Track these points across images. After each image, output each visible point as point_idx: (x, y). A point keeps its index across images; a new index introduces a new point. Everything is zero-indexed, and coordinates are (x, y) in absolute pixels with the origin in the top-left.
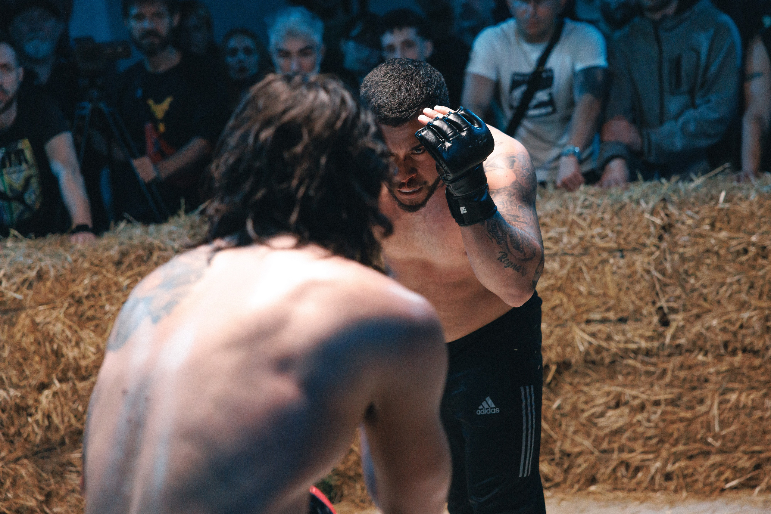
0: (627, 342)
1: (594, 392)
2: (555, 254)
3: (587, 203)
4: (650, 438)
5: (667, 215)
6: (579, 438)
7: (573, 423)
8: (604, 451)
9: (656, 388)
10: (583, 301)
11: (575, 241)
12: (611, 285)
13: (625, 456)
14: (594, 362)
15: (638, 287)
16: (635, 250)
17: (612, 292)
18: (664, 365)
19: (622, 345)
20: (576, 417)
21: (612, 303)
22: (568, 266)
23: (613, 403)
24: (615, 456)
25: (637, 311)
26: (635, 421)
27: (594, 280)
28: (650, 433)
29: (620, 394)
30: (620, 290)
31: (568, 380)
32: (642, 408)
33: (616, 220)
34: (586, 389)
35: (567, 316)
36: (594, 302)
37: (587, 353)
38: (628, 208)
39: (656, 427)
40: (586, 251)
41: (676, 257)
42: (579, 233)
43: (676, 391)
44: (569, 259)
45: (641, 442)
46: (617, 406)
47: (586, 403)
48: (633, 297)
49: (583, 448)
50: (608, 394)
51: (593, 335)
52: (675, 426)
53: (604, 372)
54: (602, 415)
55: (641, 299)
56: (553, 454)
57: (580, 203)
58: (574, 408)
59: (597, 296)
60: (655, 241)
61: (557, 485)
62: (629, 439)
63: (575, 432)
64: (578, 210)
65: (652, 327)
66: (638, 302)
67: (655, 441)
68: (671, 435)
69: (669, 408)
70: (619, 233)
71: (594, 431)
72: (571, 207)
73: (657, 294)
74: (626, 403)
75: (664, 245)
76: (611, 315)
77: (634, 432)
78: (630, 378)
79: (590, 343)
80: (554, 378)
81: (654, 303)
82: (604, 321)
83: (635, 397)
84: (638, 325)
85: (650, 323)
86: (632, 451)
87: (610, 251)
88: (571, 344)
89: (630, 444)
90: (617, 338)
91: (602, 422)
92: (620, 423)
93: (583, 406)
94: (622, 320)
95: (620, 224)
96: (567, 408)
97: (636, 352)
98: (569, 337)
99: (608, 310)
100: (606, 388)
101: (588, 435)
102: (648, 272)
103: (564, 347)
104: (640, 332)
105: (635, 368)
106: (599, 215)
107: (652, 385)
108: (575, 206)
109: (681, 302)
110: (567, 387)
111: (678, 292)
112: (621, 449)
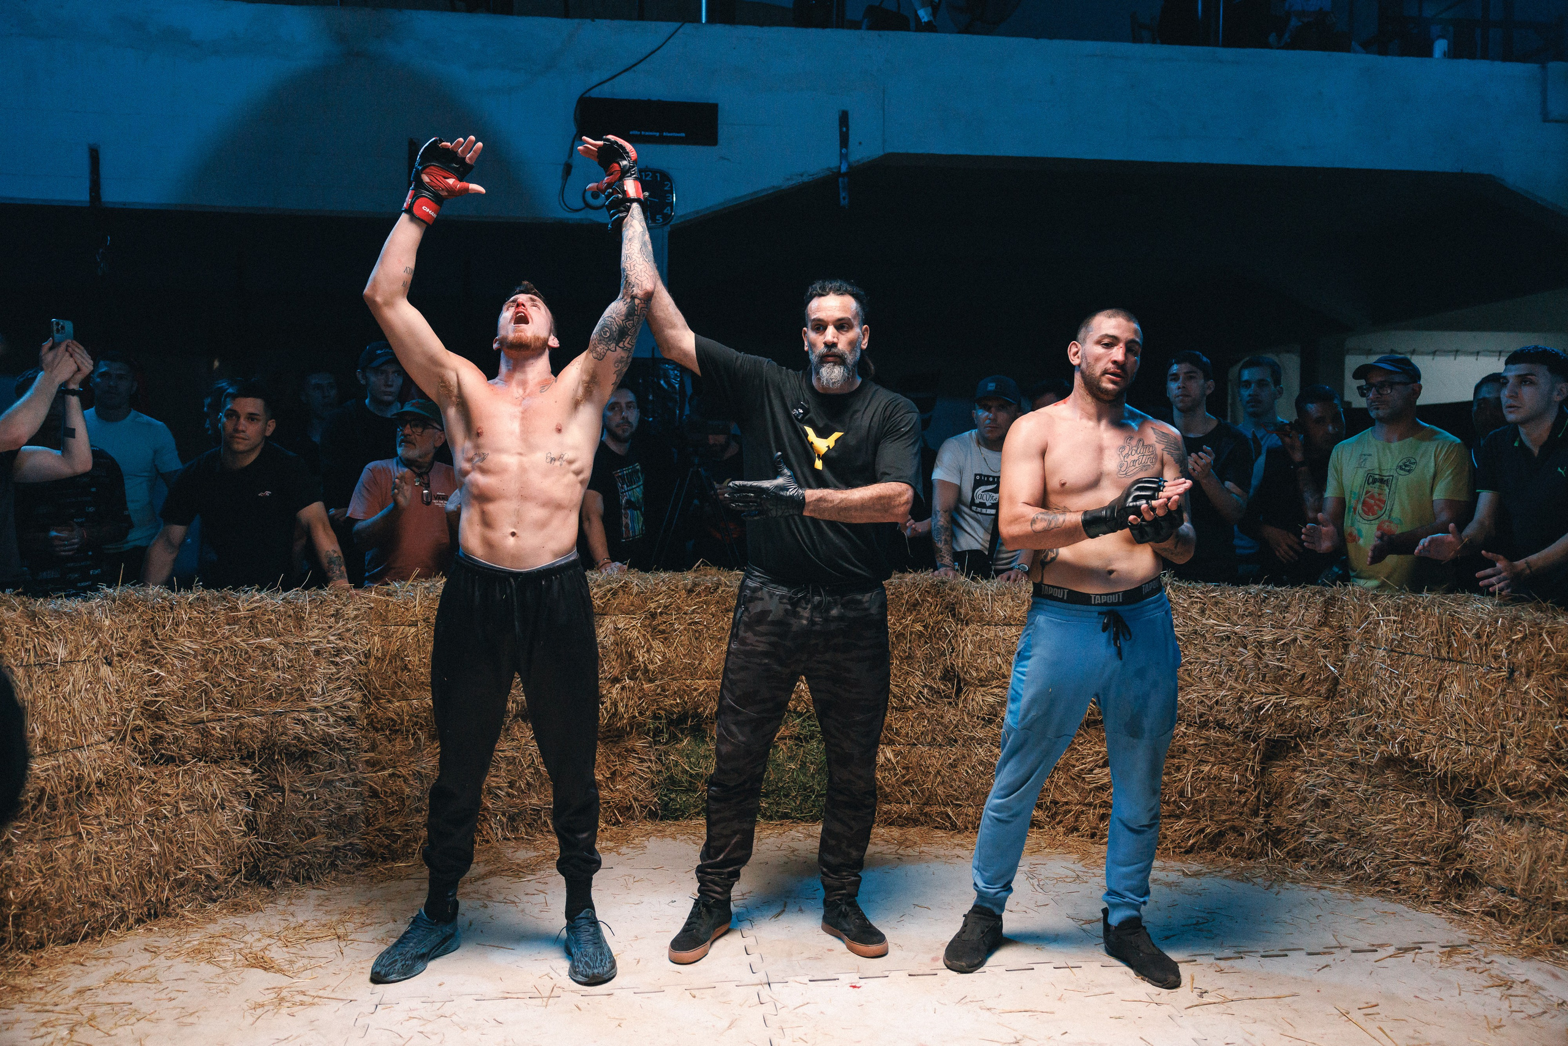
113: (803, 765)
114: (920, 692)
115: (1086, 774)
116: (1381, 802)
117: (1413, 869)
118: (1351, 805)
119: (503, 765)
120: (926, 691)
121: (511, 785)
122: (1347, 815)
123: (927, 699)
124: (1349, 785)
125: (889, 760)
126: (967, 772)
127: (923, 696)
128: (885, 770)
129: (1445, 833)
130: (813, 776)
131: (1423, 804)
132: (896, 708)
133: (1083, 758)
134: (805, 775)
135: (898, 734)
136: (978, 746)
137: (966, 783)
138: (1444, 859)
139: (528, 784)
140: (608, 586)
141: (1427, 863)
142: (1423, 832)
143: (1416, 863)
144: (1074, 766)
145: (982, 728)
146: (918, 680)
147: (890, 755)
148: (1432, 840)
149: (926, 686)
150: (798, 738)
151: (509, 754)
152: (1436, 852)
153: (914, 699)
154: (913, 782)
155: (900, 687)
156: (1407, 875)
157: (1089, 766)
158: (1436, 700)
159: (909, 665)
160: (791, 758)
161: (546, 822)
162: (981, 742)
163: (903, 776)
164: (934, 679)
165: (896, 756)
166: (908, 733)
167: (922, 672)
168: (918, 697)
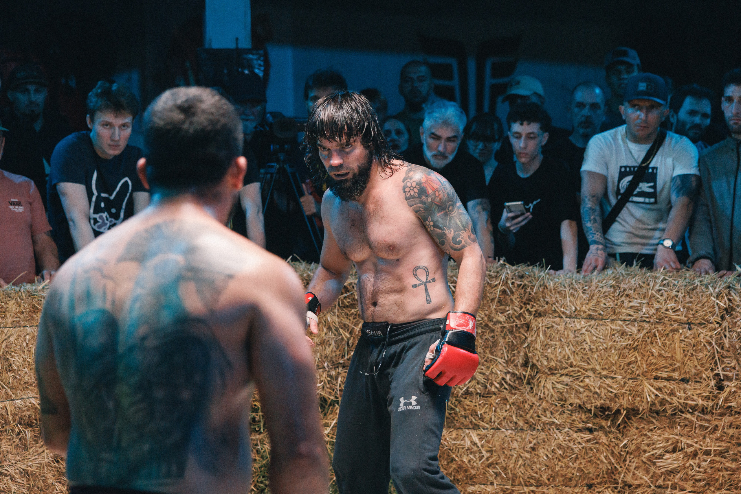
0: (686, 399)
1: (655, 437)
2: (635, 320)
3: (665, 282)
4: (699, 480)
5: (730, 300)
6: (640, 473)
7: (636, 460)
8: (659, 487)
9: (708, 440)
10: (654, 361)
11: (652, 311)
12: (678, 351)
14: (657, 413)
15: (701, 355)
16: (701, 324)
17: (679, 356)
18: (716, 423)
19: (682, 401)
20: (639, 456)
21: (678, 365)
22: (645, 331)
23: (670, 448)
25: (698, 374)
26: (687, 465)
27: (664, 345)
28: (700, 476)
29: (677, 442)
30: (686, 355)
31: (635, 425)
32: (695, 455)
33: (688, 299)
34: (649, 434)
35: (639, 372)
36: (663, 362)
37: (653, 404)
38: (699, 290)
39: (705, 472)
40: (660, 321)
41: (734, 335)
42: (657, 306)
43: (724, 444)
44: (646, 325)
45: (691, 483)
46: (674, 451)
47: (648, 445)
48: (696, 363)
49: (642, 481)
50: (667, 440)
51: (659, 389)
52: (721, 473)
53: (666, 422)
54: (660, 457)
55: (702, 365)
56: (617, 483)
57: (659, 281)
58: (638, 448)
59: (666, 358)
60: (719, 319)
62: (681, 479)
63: (637, 468)
64: (657, 287)
65: (709, 389)
66: (699, 367)
67: (703, 483)
68: (717, 480)
69: (717, 459)
70: (689, 308)
71: (653, 469)
72: (652, 284)
73: (716, 363)
74: (682, 450)
75: (725, 324)
76: (676, 375)
77: (686, 473)
78: (687, 429)
79: (656, 395)
80: (624, 422)
81: (712, 370)
82: (669, 379)
83: (689, 446)
84: (698, 386)
85: (708, 385)
87: (681, 323)
88: (640, 395)
89: (682, 483)
90: (678, 394)
91: (660, 462)
92: (675, 465)
93: (646, 448)
94: (684, 380)
95: (691, 302)
96: (633, 447)
97: (694, 408)
98: (639, 389)
99: (674, 370)
100: (666, 435)
101: (648, 471)
102: (710, 344)
103: (634, 397)
104: (699, 392)
105: (691, 422)
106: (674, 293)
107: (704, 438)
108: (656, 283)
109: (735, 372)
110: (634, 430)
111: (734, 363)
114: (503, 379)
115: (656, 458)
120: (508, 377)
123: (509, 385)
125: (475, 444)
126: (547, 456)
127: (506, 382)
128: (471, 453)
132: (480, 395)
133: (654, 444)
135: (482, 419)
136: (557, 432)
137: (547, 466)
144: (645, 451)
145: (560, 414)
146: (500, 367)
147: (476, 439)
149: (509, 372)
153: (498, 386)
154: (497, 464)
155: (484, 374)
157: (658, 452)
159: (492, 354)
162: (558, 427)
163: (487, 459)
164: (516, 366)
165: (481, 439)
166: (491, 419)
167: (505, 359)
168: (501, 385)
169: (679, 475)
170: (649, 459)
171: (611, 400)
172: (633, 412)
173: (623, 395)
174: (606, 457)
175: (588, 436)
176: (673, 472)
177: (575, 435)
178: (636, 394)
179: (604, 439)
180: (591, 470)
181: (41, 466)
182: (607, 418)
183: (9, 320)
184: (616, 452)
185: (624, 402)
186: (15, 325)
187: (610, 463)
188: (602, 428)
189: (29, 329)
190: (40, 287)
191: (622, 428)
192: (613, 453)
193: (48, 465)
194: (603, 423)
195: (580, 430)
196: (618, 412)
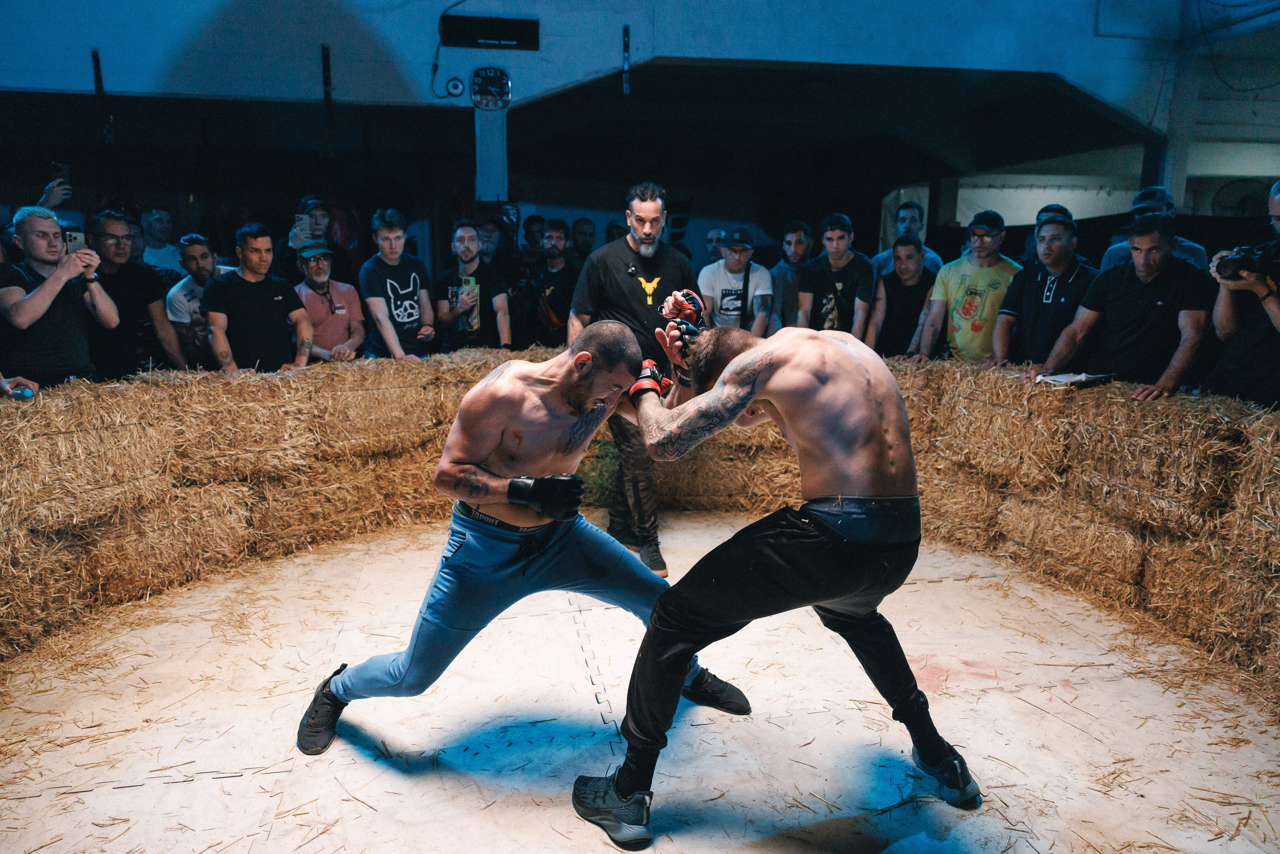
1: (774, 464)
6: (762, 487)
7: (761, 478)
8: (776, 495)
13: (786, 499)
14: (776, 448)
20: (763, 476)
23: (784, 471)
24: (781, 499)
29: (788, 466)
31: (761, 456)
34: (770, 462)
37: (773, 443)
45: (795, 493)
46: (786, 472)
47: (769, 469)
50: (782, 465)
53: (781, 453)
54: (777, 476)
58: (763, 471)
61: (747, 510)
62: (790, 491)
63: (761, 484)
71: (771, 484)
74: (791, 472)
80: (754, 454)
86: (790, 497)
88: (765, 437)
89: (790, 493)
91: (776, 480)
92: (786, 481)
93: (768, 471)
96: (759, 470)
100: (781, 463)
101: (768, 486)
103: (761, 438)
110: (760, 459)
112: (785, 496)
113: (601, 474)
115: (774, 477)
116: (955, 491)
117: (969, 531)
118: (936, 494)
119: (410, 479)
121: (416, 491)
122: (933, 500)
124: (936, 482)
129: (990, 510)
130: (607, 480)
131: (979, 492)
133: (773, 468)
134: (602, 479)
138: (988, 525)
139: (426, 490)
140: (475, 364)
141: (979, 528)
142: (978, 509)
143: (971, 528)
144: (767, 473)
148: (983, 514)
150: (597, 457)
151: (413, 472)
152: (985, 521)
156: (966, 534)
157: (775, 473)
158: (987, 430)
160: (593, 470)
161: (438, 513)
169: (789, 488)
170: (769, 478)
171: (746, 440)
172: (760, 448)
173: (754, 437)
174: (742, 477)
175: (730, 463)
176: (785, 486)
177: (722, 463)
178: (763, 436)
179: (740, 465)
180: (731, 485)
181: (367, 483)
182: (743, 452)
183: (347, 386)
184: (748, 473)
185: (755, 441)
186: (351, 389)
187: (744, 481)
188: (739, 458)
189: (360, 392)
190: (366, 363)
191: (753, 460)
192: (746, 475)
193: (372, 482)
194: (740, 455)
195: (725, 460)
196: (751, 448)
